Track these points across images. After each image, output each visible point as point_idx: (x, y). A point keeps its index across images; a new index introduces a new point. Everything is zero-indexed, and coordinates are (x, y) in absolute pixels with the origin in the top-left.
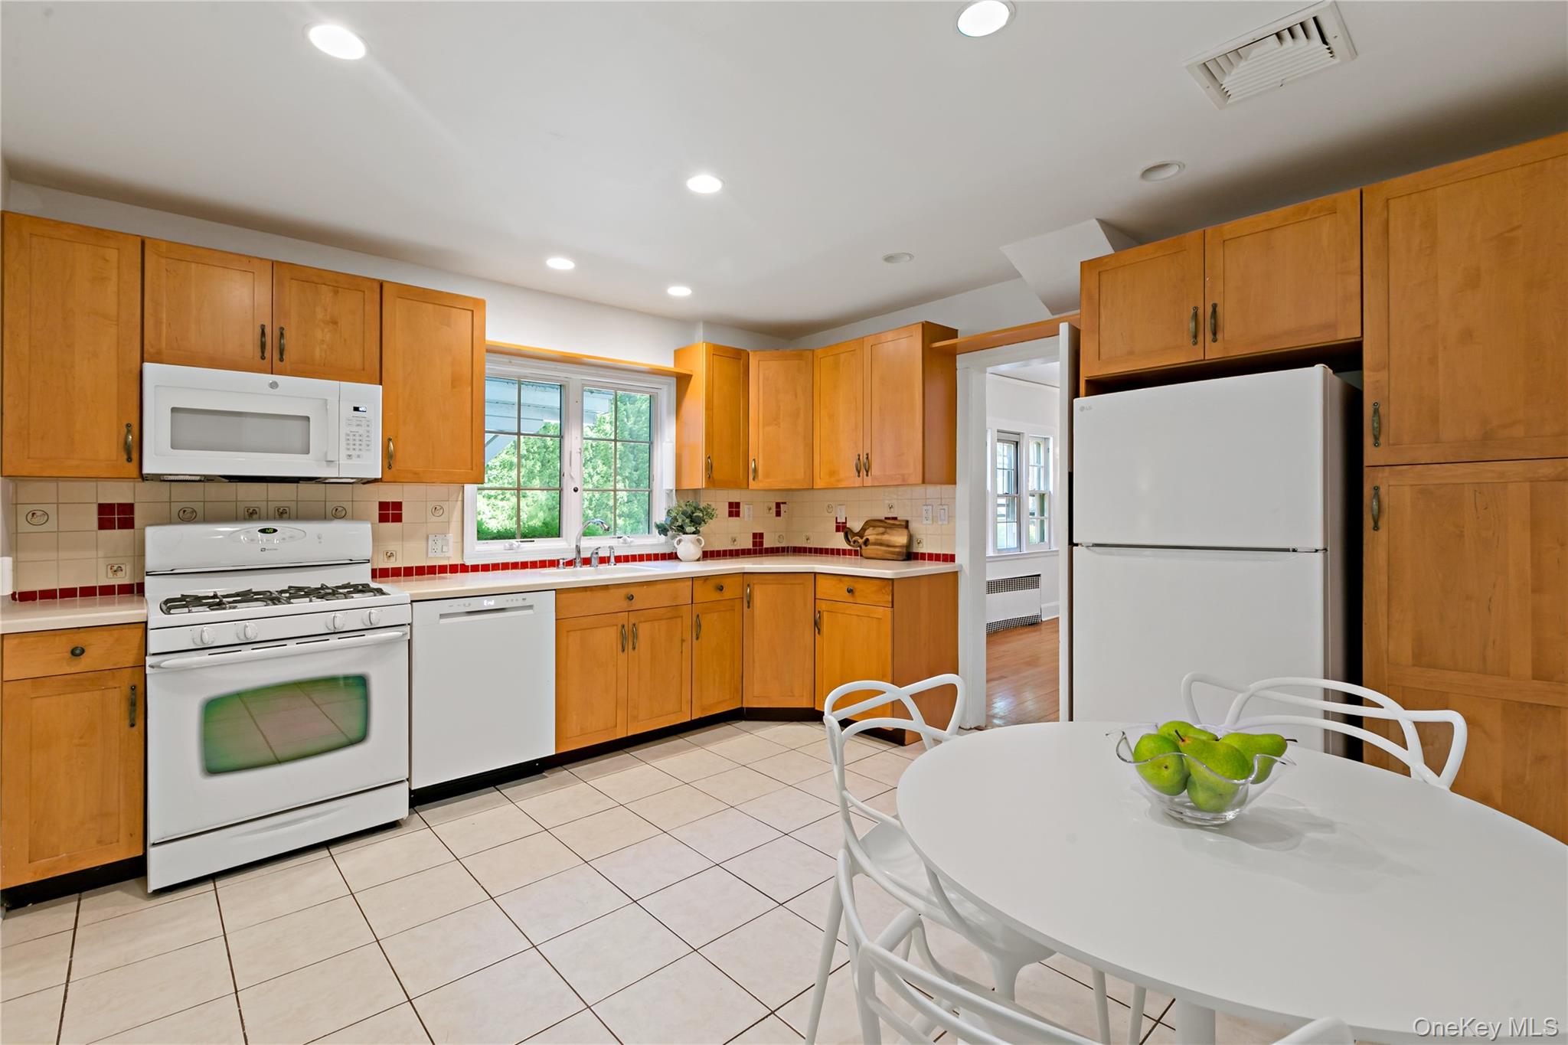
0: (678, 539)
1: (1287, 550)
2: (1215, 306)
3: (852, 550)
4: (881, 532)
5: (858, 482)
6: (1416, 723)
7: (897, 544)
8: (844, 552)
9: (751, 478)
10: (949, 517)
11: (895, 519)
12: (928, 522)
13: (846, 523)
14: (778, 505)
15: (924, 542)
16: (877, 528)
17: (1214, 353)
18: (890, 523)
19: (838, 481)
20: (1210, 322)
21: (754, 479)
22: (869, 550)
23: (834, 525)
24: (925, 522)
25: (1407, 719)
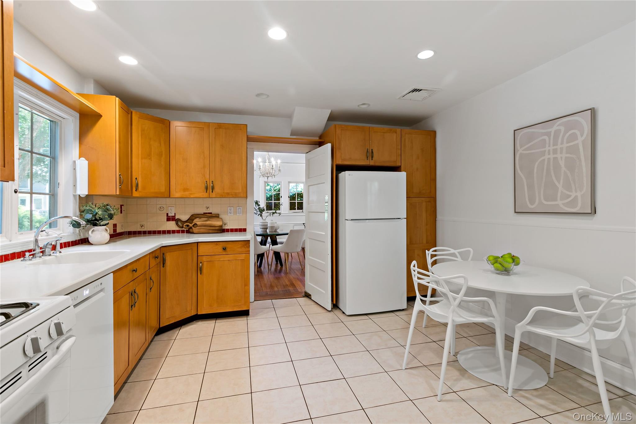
0: (93, 229)
1: (395, 219)
2: (372, 150)
3: (180, 230)
4: (206, 220)
5: (206, 195)
6: (458, 252)
7: (216, 226)
8: (174, 232)
9: (134, 189)
10: (242, 212)
11: (211, 213)
12: (231, 215)
13: (175, 216)
14: (121, 206)
15: (228, 224)
16: (202, 218)
17: (372, 163)
18: (209, 216)
19: (191, 194)
20: (370, 154)
21: (136, 190)
22: (195, 230)
23: (166, 217)
24: (229, 215)
25: (456, 252)
